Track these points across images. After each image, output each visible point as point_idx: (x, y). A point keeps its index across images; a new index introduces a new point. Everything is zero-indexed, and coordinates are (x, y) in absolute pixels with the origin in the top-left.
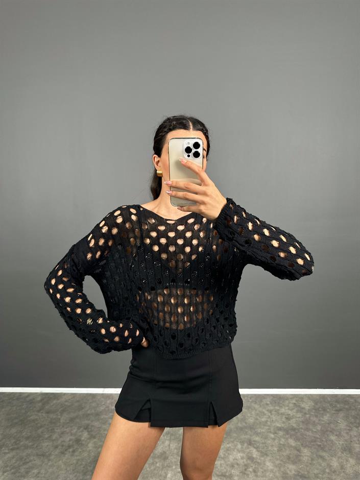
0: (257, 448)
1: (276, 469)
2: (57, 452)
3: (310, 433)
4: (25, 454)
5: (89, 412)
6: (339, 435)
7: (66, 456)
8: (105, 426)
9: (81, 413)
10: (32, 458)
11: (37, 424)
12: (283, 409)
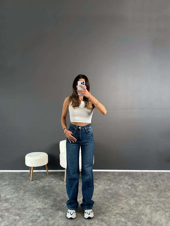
0: (97, 183)
1: (102, 187)
2: (29, 185)
3: (115, 180)
4: (18, 186)
5: (39, 176)
6: (125, 180)
7: (33, 186)
8: (45, 179)
9: (36, 177)
10: (21, 187)
11: (20, 179)
12: (108, 175)
